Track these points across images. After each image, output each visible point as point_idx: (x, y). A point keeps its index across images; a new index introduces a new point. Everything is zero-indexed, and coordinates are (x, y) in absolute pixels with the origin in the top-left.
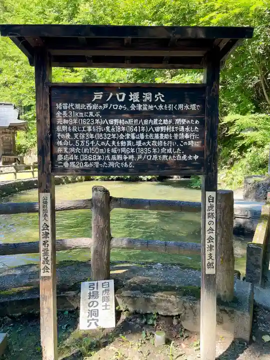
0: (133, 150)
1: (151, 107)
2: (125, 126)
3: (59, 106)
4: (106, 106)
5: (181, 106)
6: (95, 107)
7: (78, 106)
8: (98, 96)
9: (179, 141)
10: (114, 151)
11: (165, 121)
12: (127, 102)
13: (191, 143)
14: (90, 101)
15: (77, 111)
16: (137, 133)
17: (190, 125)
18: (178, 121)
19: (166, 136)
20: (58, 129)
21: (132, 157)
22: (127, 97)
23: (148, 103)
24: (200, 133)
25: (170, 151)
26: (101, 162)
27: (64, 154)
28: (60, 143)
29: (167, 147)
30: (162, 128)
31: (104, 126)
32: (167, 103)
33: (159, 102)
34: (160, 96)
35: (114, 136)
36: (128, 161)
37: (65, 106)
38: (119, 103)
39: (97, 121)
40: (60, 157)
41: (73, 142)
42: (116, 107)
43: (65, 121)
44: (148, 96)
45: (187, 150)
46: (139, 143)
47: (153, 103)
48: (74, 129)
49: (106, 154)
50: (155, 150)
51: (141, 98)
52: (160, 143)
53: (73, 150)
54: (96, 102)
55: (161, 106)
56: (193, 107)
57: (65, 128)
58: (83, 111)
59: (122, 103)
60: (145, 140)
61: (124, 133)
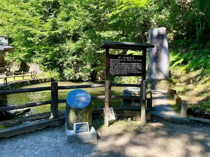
0: (127, 70)
1: (131, 60)
2: (125, 64)
3: (111, 60)
4: (121, 60)
5: (138, 60)
6: (119, 60)
7: (115, 60)
8: (120, 57)
9: (137, 68)
10: (123, 70)
11: (134, 64)
12: (126, 59)
13: (140, 69)
14: (118, 59)
15: (115, 61)
16: (128, 66)
17: (140, 65)
18: (137, 64)
19: (135, 67)
20: (110, 65)
21: (127, 72)
22: (126, 58)
23: (131, 59)
24: (142, 67)
25: (135, 71)
26: (120, 73)
27: (111, 71)
28: (110, 68)
29: (135, 70)
30: (134, 65)
31: (121, 64)
32: (135, 59)
33: (133, 59)
34: (133, 58)
35: (123, 67)
36: (126, 73)
37: (112, 60)
38: (124, 59)
39: (119, 63)
40: (110, 72)
41: (113, 68)
42: (123, 60)
43: (112, 63)
44: (131, 58)
45: (139, 70)
46: (128, 69)
47: (132, 59)
48: (114, 65)
49: (121, 71)
50: (132, 70)
51: (129, 58)
52: (133, 69)
53: (113, 70)
54: (119, 59)
55: (133, 60)
56: (141, 60)
57: (112, 65)
58: (116, 61)
59: (125, 59)
60: (130, 68)
61: (125, 66)
